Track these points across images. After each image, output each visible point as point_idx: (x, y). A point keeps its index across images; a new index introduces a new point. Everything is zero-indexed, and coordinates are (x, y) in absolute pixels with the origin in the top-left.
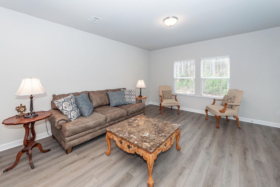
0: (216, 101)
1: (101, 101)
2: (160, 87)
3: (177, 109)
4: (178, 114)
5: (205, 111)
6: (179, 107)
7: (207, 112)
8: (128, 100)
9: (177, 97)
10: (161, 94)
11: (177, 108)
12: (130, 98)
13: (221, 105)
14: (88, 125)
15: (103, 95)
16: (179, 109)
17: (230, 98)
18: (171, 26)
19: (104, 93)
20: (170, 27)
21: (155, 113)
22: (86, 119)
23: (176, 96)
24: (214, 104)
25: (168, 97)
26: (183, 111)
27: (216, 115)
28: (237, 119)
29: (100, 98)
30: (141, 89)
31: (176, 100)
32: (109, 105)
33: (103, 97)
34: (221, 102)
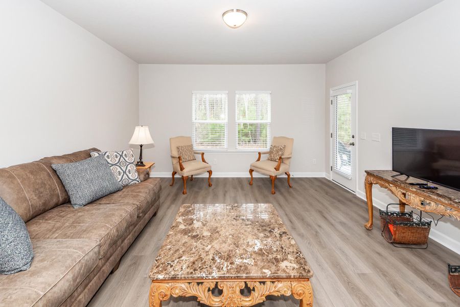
0: (262, 155)
1: (39, 197)
2: (170, 139)
3: (208, 177)
4: (210, 185)
5: (249, 173)
6: (210, 172)
7: (251, 174)
8: (120, 177)
9: (204, 156)
10: (176, 154)
11: (206, 175)
12: (125, 172)
13: (269, 160)
14: (56, 295)
15: (43, 175)
16: (211, 177)
17: (281, 149)
18: (235, 27)
19: (44, 170)
20: (233, 28)
21: (169, 195)
22: (40, 280)
23: (203, 154)
24: (259, 160)
25: (190, 158)
26: (217, 179)
27: (270, 176)
28: (289, 176)
29: (35, 190)
30: (141, 146)
31: (204, 160)
32: (67, 201)
33: (43, 184)
34: (268, 155)
